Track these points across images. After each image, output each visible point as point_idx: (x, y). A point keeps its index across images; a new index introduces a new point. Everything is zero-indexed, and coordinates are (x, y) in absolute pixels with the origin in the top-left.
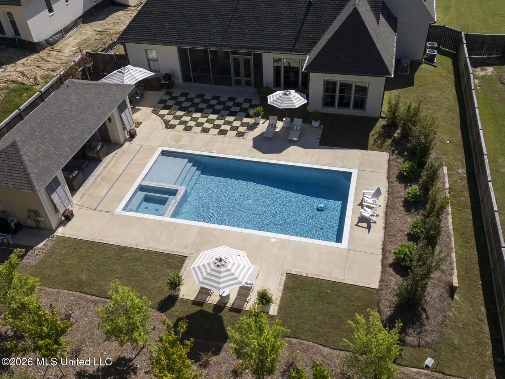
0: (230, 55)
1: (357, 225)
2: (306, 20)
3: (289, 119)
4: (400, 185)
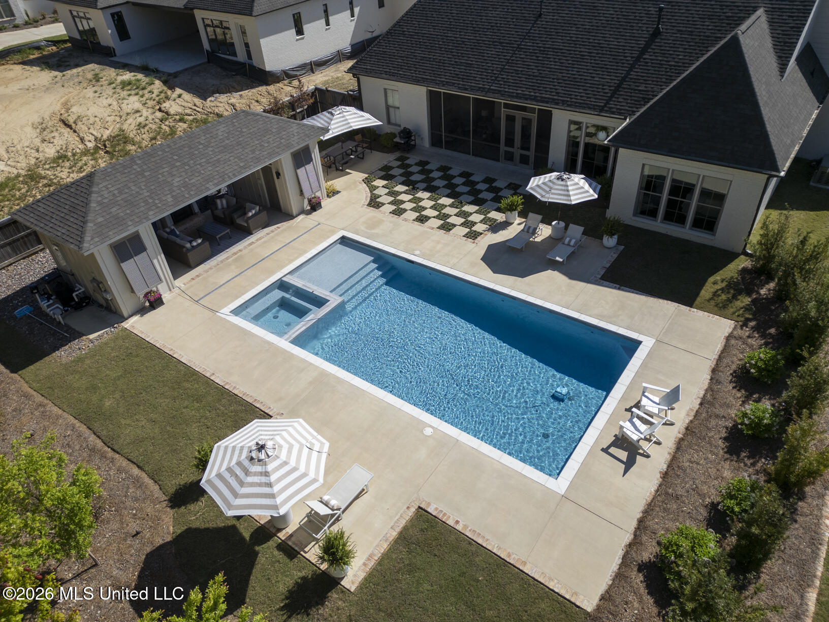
0: (503, 109)
1: (605, 450)
2: (642, 60)
3: (562, 224)
4: (734, 391)
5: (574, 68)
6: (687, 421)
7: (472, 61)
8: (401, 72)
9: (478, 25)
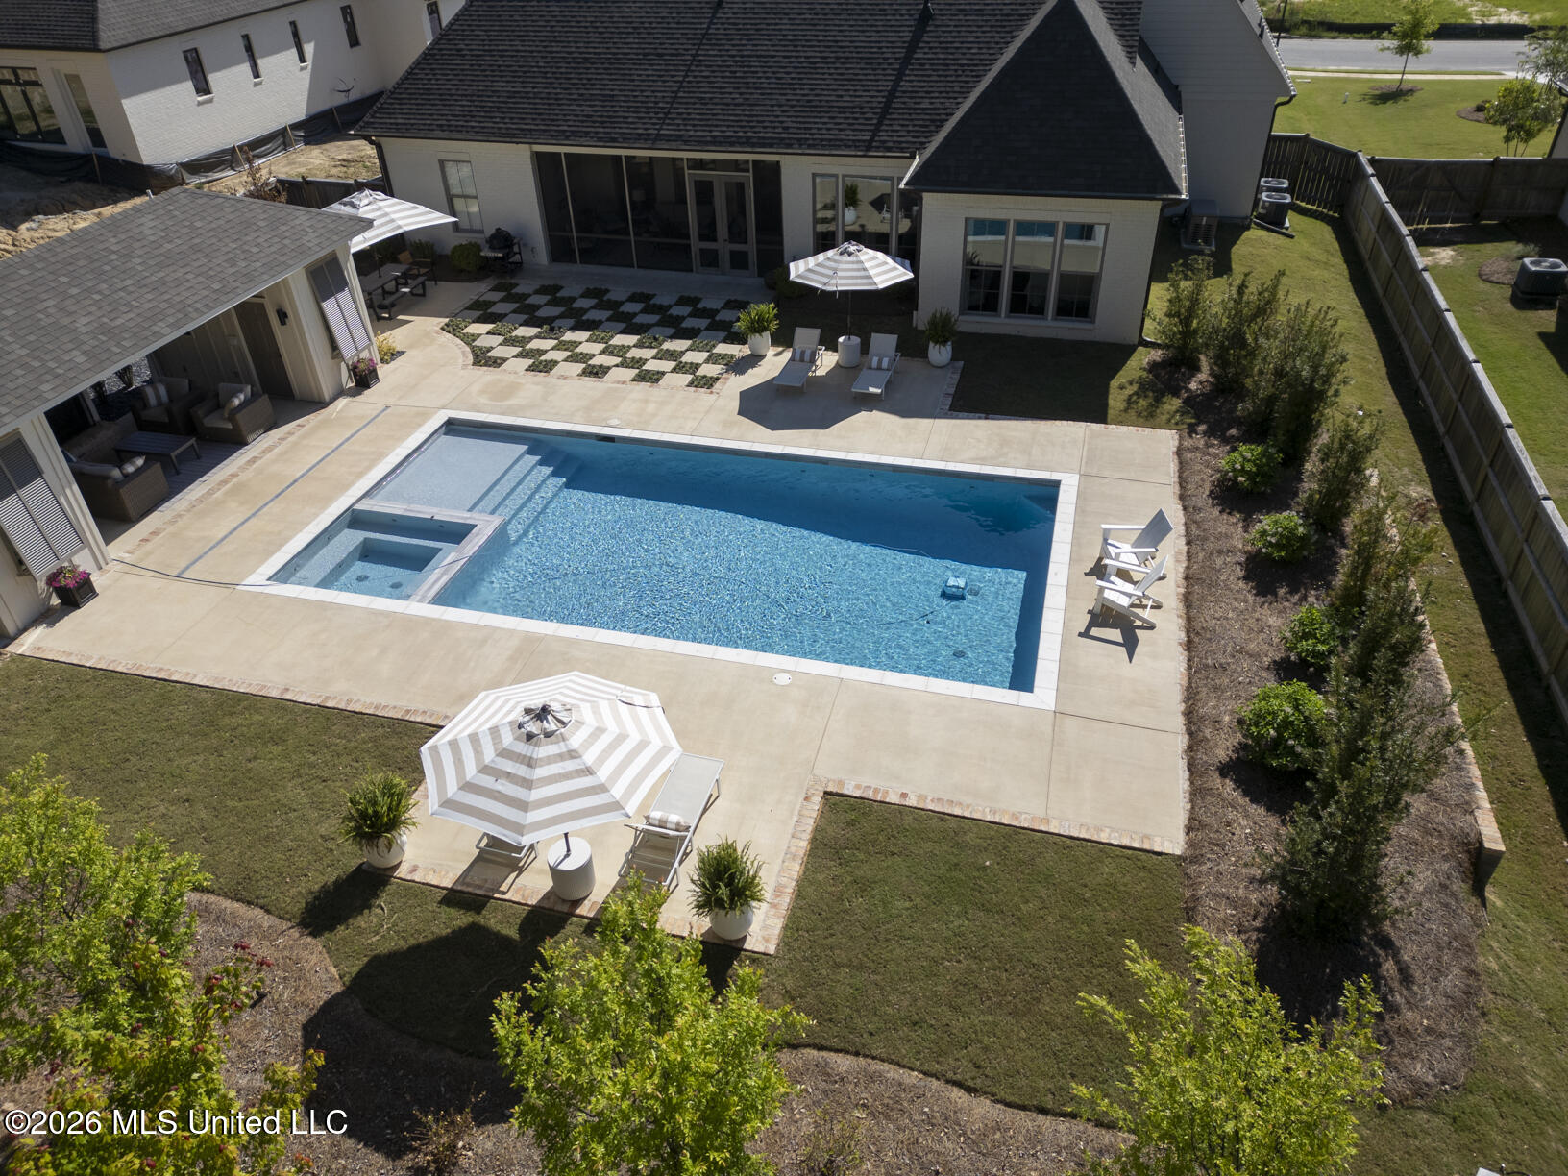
0: (685, 171)
1: (1085, 634)
2: (913, 61)
3: (856, 340)
4: (1225, 516)
5: (804, 84)
6: (1182, 570)
7: (612, 90)
8: (473, 124)
9: (606, 27)
